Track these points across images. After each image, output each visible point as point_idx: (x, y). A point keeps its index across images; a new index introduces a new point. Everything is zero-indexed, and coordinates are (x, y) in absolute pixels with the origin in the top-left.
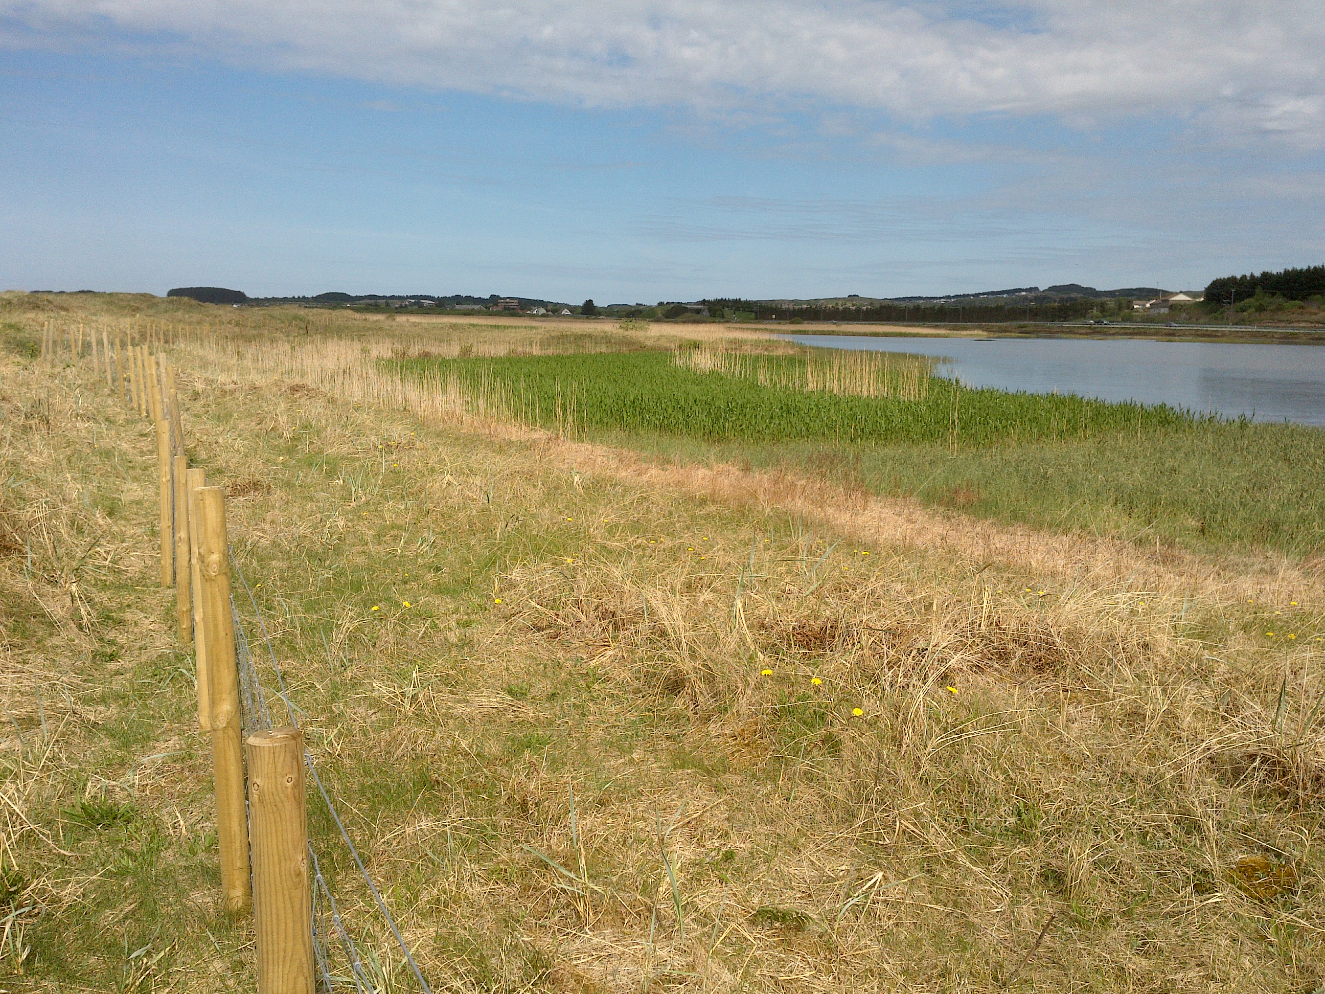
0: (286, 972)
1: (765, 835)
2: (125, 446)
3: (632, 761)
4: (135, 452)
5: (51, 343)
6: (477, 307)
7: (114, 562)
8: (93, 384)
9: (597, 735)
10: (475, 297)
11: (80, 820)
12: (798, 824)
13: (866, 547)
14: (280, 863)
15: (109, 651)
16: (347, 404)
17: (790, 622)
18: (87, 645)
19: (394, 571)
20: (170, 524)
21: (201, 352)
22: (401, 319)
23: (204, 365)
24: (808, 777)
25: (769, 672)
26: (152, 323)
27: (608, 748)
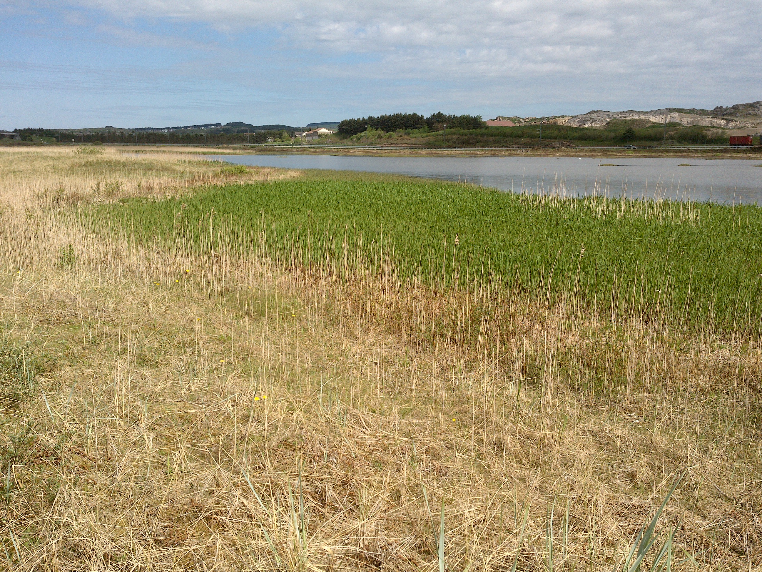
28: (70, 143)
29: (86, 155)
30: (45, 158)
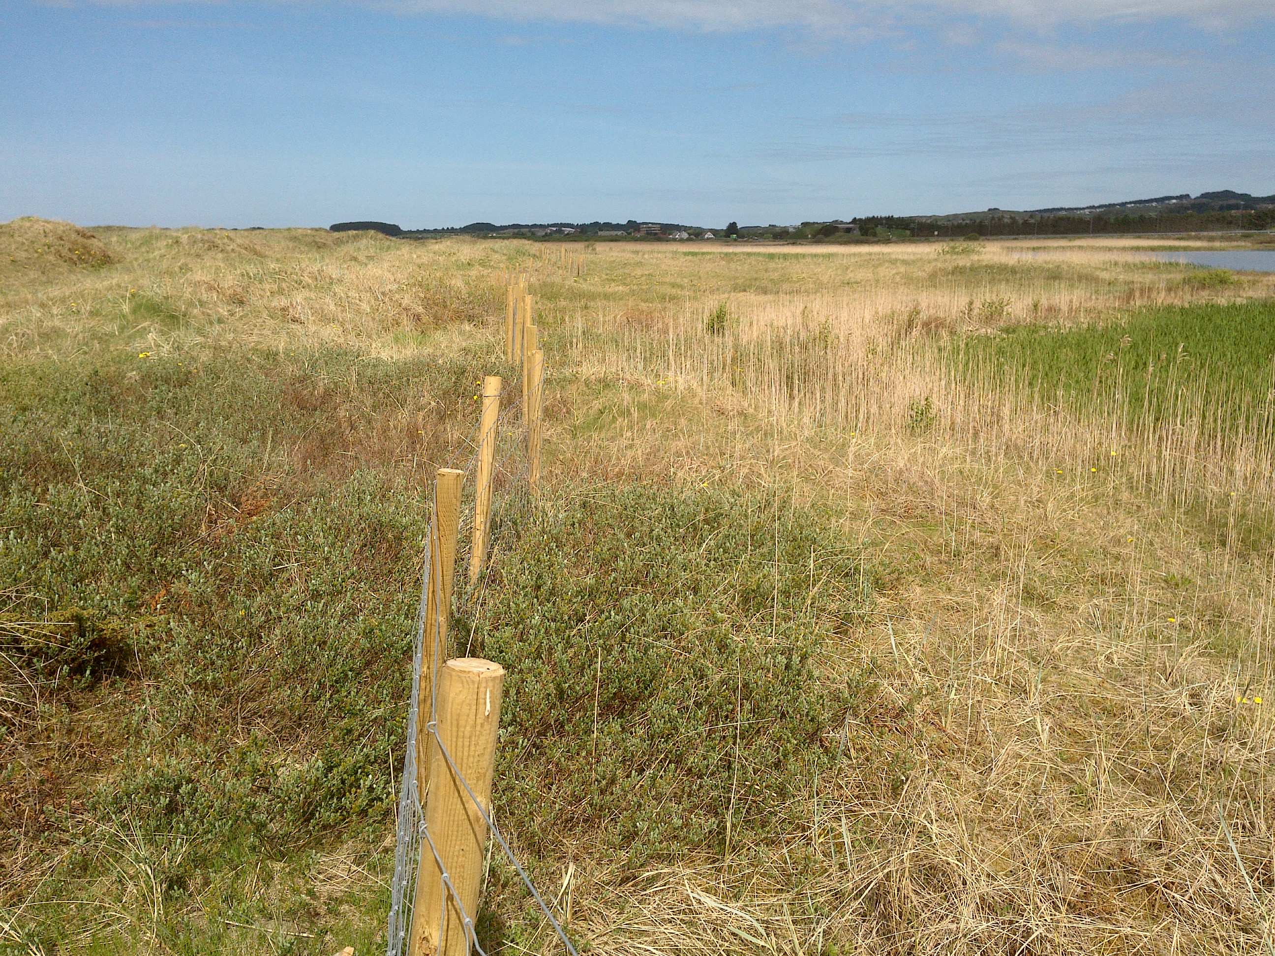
6: (619, 233)
10: (613, 223)
28: (931, 239)
29: (955, 257)
30: (894, 262)
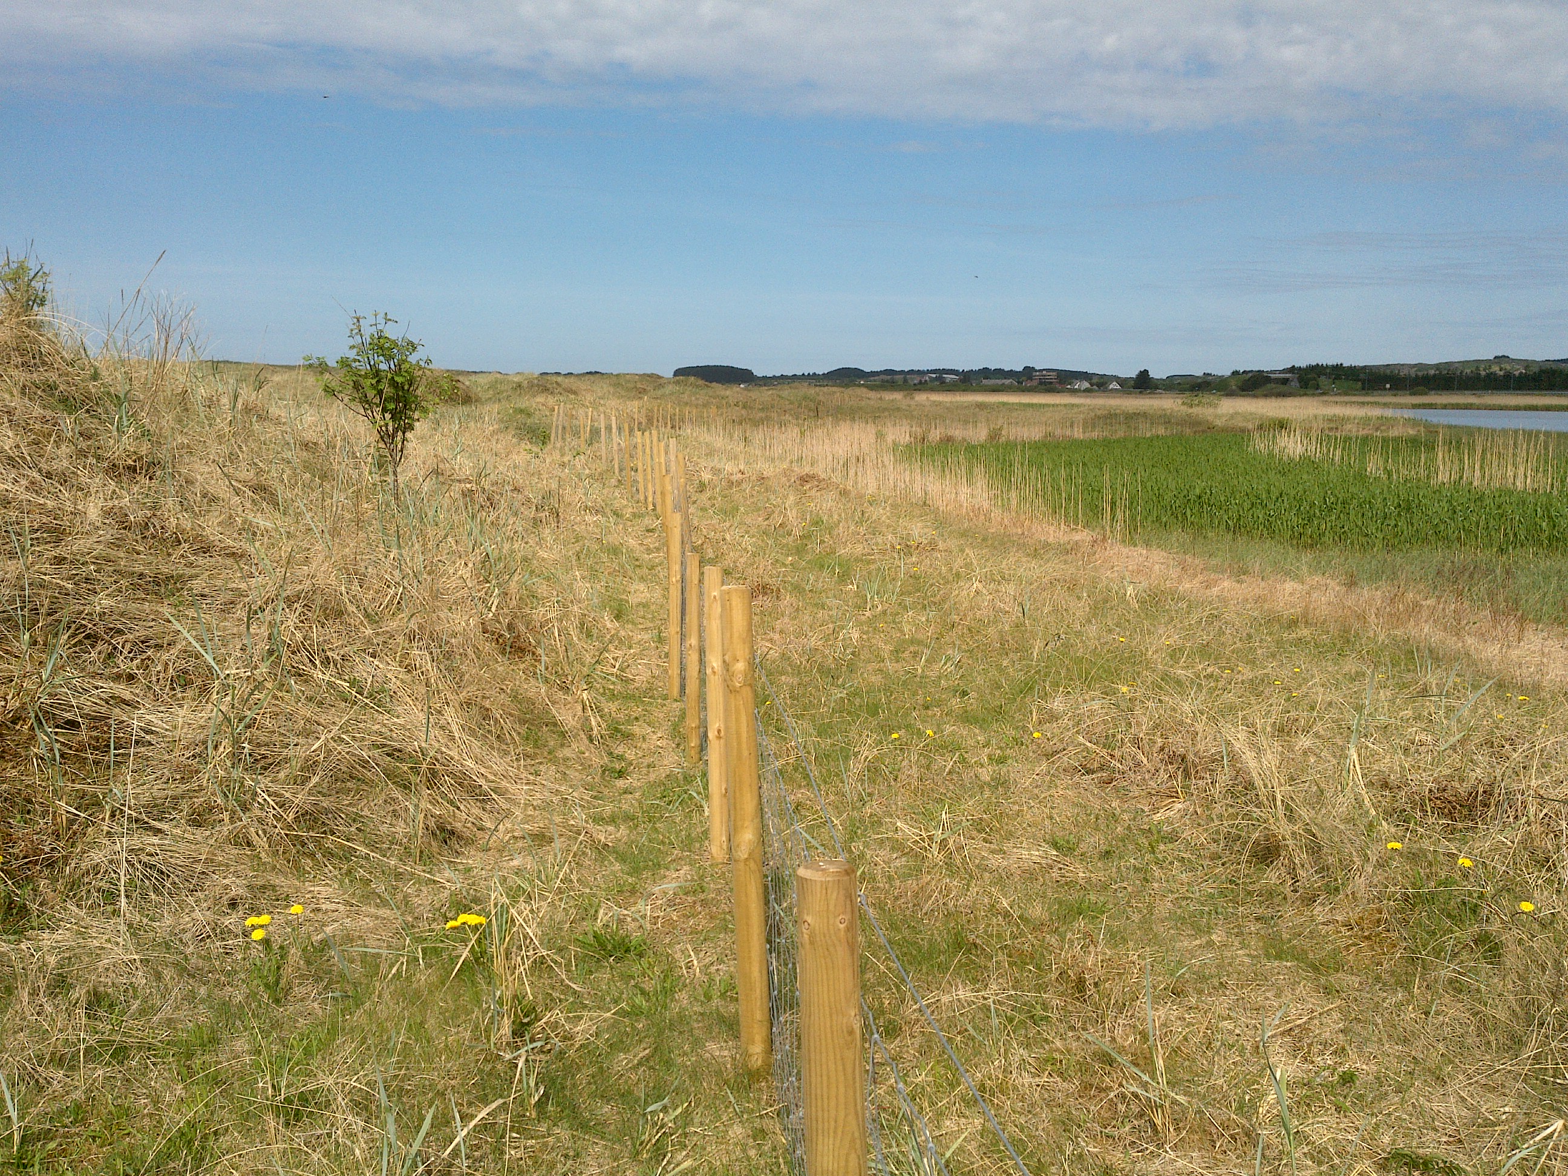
0: (837, 1145)
1: (1395, 1056)
2: (632, 542)
3: (1210, 944)
4: (642, 549)
5: (560, 427)
6: (1007, 382)
7: (621, 669)
8: (601, 474)
9: (1164, 908)
10: (1006, 369)
11: (593, 949)
12: (1441, 1047)
13: (1522, 689)
14: (831, 1016)
15: (618, 767)
16: (861, 496)
17: (1425, 781)
18: (598, 759)
19: (915, 694)
20: (679, 629)
21: (708, 439)
22: (921, 397)
23: (711, 453)
24: (1456, 987)
25: (1398, 845)
26: (659, 406)
27: (1179, 925)
